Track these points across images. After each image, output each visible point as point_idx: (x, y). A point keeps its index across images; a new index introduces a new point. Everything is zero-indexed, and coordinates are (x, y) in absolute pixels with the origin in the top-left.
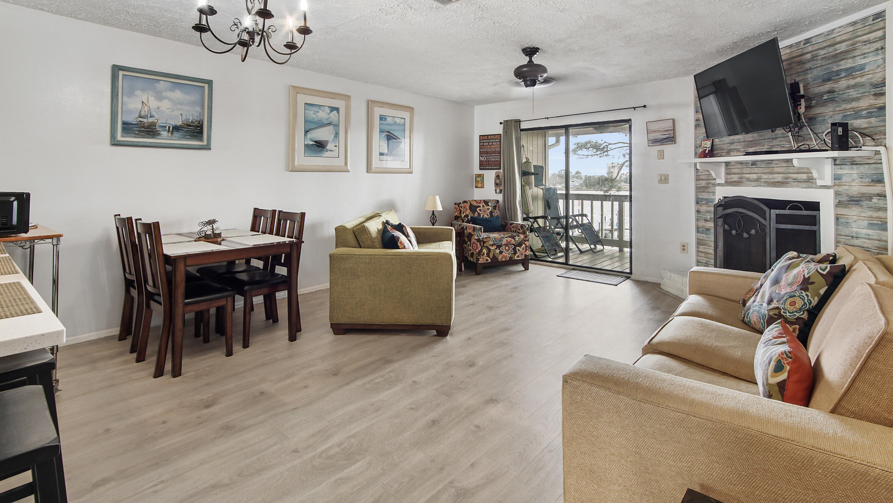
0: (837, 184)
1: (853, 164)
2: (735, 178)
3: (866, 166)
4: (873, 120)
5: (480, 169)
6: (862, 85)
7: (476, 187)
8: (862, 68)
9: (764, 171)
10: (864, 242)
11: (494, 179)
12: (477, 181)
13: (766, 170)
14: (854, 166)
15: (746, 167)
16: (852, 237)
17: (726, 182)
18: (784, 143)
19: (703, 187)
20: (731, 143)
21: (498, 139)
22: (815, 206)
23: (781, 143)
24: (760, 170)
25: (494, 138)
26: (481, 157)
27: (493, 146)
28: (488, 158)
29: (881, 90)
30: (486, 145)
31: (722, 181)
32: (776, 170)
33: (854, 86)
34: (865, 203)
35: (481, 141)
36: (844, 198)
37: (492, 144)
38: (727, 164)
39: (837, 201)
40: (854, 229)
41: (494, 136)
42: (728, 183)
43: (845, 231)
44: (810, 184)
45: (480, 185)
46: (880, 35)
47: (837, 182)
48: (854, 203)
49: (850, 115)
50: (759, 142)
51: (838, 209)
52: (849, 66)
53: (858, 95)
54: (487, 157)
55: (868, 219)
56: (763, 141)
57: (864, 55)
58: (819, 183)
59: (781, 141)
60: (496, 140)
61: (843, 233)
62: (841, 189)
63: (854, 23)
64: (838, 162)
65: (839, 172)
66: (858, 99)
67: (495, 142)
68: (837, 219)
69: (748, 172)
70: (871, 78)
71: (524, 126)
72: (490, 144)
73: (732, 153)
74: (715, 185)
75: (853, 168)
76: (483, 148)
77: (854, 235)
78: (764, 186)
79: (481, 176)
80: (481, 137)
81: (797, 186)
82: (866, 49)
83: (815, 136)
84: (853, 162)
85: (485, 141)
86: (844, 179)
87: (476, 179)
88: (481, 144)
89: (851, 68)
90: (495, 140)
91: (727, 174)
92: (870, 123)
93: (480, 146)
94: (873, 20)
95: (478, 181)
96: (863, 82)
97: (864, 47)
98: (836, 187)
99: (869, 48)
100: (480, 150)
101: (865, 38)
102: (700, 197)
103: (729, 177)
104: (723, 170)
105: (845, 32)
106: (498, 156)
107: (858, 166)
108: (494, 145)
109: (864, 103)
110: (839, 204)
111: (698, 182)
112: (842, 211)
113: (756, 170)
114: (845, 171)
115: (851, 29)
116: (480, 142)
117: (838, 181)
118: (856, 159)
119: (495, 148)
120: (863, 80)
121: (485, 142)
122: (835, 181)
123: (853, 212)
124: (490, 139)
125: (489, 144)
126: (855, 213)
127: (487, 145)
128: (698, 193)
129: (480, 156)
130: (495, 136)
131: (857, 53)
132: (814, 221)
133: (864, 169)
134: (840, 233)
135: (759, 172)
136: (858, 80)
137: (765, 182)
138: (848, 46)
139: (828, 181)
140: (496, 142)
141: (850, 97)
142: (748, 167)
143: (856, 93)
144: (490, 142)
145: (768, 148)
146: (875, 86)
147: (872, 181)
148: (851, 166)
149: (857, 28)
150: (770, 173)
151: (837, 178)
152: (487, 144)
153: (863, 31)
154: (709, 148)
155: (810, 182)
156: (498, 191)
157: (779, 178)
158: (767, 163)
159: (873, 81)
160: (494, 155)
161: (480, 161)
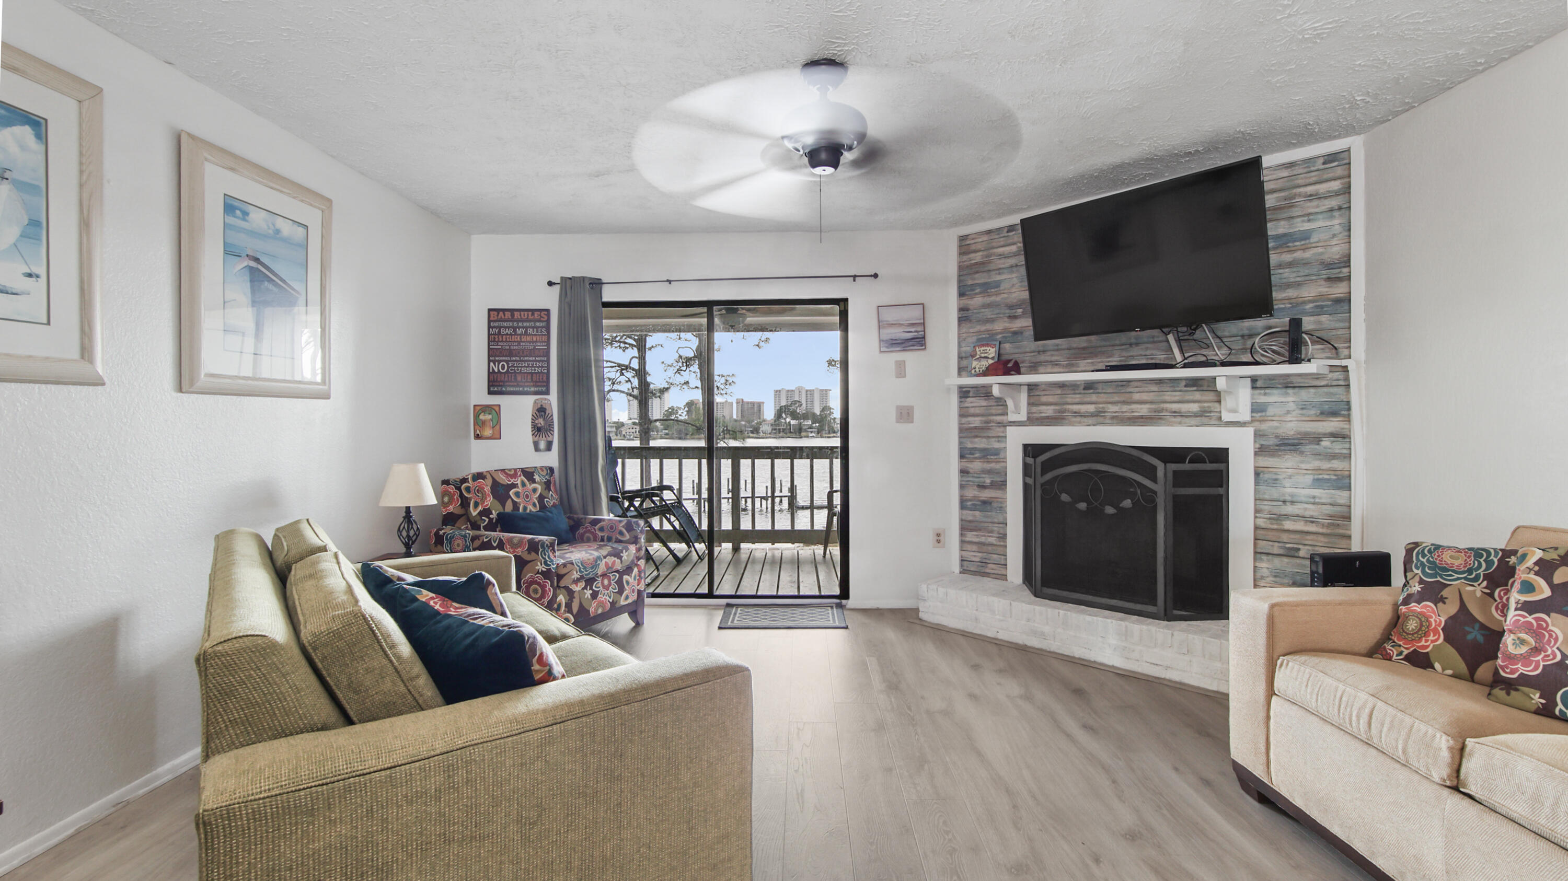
0: (1258, 418)
1: (1287, 387)
2: (1049, 411)
3: (1312, 390)
4: (1324, 318)
5: (490, 393)
6: (1306, 263)
7: (477, 437)
8: (1305, 236)
9: (1112, 400)
10: (1306, 509)
11: (530, 417)
12: (480, 423)
13: (1116, 398)
14: (1290, 391)
15: (1073, 392)
16: (1284, 502)
17: (1029, 418)
18: (1154, 352)
19: (975, 428)
20: (1039, 352)
21: (543, 321)
22: (1220, 456)
23: (1148, 352)
24: (1103, 398)
25: (530, 317)
26: (492, 364)
27: (529, 338)
28: (513, 366)
29: (1340, 273)
30: (507, 334)
31: (1023, 417)
32: (1137, 397)
33: (1290, 265)
34: (1308, 448)
35: (493, 324)
36: (1271, 441)
37: (526, 331)
38: (1032, 387)
39: (1258, 446)
40: (1288, 490)
41: (530, 313)
42: (1032, 420)
43: (1270, 492)
44: (1205, 420)
45: (488, 432)
46: (1336, 188)
47: (1257, 415)
48: (1288, 448)
49: (1283, 308)
50: (1099, 349)
51: (1260, 458)
52: (1281, 231)
53: (1298, 279)
54: (510, 364)
55: (1314, 472)
56: (1110, 348)
57: (1309, 217)
58: (1226, 417)
59: (1147, 349)
60: (538, 324)
61: (1266, 497)
62: (1264, 426)
63: (1291, 165)
64: (1259, 384)
65: (1262, 399)
66: (1298, 285)
67: (533, 328)
68: (1257, 474)
69: (1077, 400)
70: (1322, 254)
71: (609, 295)
72: (519, 331)
73: (1041, 369)
74: (1004, 425)
75: (1287, 394)
76: (498, 341)
77: (1288, 498)
78: (1111, 424)
79: (495, 410)
80: (492, 313)
81: (1180, 423)
82: (1311, 207)
83: (1218, 340)
84: (1287, 383)
85: (505, 324)
86: (1271, 411)
87: (476, 416)
88: (492, 332)
89: (1285, 235)
90: (532, 324)
91: (1030, 404)
92: (1320, 322)
93: (489, 334)
94: (1324, 163)
95: (484, 423)
96: (1307, 259)
97: (1309, 204)
98: (1256, 424)
99: (1317, 207)
100: (489, 345)
101: (1310, 189)
102: (969, 446)
103: (1034, 409)
104: (1023, 397)
105: (1274, 177)
106: (543, 361)
107: (1296, 390)
108: (530, 335)
109: (1309, 292)
110: (1260, 451)
111: (964, 420)
112: (1265, 461)
113: (1094, 398)
114: (1274, 397)
115: (1285, 173)
116: (489, 327)
117: (1259, 414)
118: (1294, 379)
119: (533, 342)
120: (1308, 254)
121: (505, 328)
122: (1254, 415)
123: (1286, 463)
124: (518, 321)
125: (515, 331)
126: (1289, 464)
127: (511, 335)
128: (963, 440)
129: (489, 361)
130: (533, 314)
131: (1296, 212)
132: (1221, 479)
133: (1305, 395)
134: (1261, 497)
135: (1100, 400)
136: (1298, 255)
137: (1113, 418)
138: (1278, 199)
139: (1245, 414)
140: (537, 328)
141: (1284, 281)
142: (1077, 392)
143: (1295, 275)
144: (519, 328)
145: (1120, 361)
146: (1329, 265)
147: (1322, 413)
148: (1284, 390)
149: (1295, 173)
150: (1124, 402)
151: (1257, 408)
152: (511, 331)
153: (1306, 178)
154: (993, 358)
155: (1205, 416)
156: (542, 445)
157: (1143, 410)
158: (1118, 386)
159: (1326, 257)
160: (531, 359)
161: (491, 373)
